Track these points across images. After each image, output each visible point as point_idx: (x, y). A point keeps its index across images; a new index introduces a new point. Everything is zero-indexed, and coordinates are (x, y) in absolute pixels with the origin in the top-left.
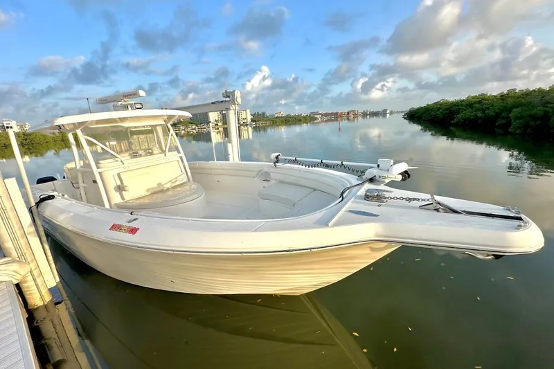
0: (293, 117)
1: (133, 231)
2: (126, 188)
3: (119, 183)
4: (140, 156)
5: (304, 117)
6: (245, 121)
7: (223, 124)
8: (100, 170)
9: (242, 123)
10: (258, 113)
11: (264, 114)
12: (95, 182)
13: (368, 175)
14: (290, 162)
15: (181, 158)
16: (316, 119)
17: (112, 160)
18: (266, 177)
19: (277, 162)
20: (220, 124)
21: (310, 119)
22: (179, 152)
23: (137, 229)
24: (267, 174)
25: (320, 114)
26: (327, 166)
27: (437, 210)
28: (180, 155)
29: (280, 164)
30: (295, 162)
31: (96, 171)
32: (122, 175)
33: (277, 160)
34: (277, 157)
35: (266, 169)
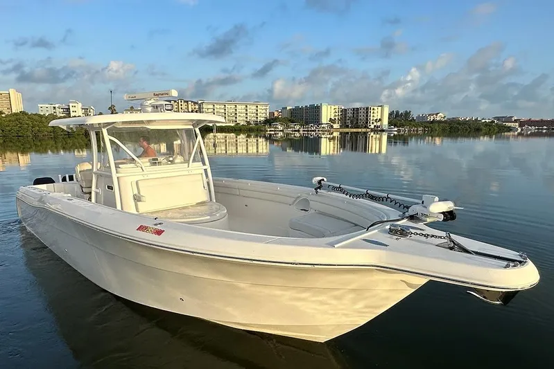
0: (465, 122)
1: (159, 233)
2: (143, 199)
3: (136, 192)
4: (160, 163)
5: (486, 124)
6: (379, 124)
7: (341, 127)
8: (119, 175)
9: (372, 126)
10: (397, 112)
11: (407, 114)
12: (111, 188)
13: (411, 212)
14: (335, 189)
15: (206, 170)
16: (510, 129)
17: (132, 165)
18: (305, 206)
19: (319, 188)
20: (336, 126)
21: (496, 129)
22: (204, 164)
23: (163, 231)
24: (306, 201)
25: (516, 121)
26: (372, 198)
27: (451, 249)
28: (205, 167)
29: (322, 191)
30: (340, 190)
31: (115, 176)
32: (140, 183)
33: (320, 185)
34: (320, 182)
35: (304, 196)
